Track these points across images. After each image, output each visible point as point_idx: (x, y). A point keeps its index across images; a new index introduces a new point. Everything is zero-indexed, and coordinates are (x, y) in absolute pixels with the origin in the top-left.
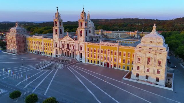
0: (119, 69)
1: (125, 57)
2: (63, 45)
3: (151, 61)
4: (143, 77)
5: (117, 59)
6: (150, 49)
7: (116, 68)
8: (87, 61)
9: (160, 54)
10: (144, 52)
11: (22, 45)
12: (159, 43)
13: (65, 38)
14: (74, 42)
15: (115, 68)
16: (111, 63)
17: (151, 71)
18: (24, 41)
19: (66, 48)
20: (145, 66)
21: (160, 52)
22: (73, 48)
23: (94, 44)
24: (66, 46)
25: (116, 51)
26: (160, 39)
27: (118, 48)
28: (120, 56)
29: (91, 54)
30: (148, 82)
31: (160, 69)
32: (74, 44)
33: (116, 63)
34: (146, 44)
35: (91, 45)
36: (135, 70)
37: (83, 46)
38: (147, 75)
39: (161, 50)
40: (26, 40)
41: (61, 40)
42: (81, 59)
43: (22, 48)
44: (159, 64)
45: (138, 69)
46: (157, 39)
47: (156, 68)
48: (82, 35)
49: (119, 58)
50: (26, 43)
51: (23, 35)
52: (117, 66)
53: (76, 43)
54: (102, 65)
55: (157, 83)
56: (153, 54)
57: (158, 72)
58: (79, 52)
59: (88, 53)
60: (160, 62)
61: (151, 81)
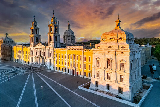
0: (85, 77)
1: (90, 62)
2: (37, 52)
3: (111, 63)
4: (103, 86)
5: (82, 65)
6: (110, 47)
7: (82, 76)
8: (55, 68)
9: (122, 54)
10: (102, 52)
11: (8, 54)
12: (121, 39)
13: (38, 45)
14: (45, 48)
15: (80, 76)
16: (77, 69)
17: (113, 78)
18: (10, 51)
19: (39, 55)
20: (105, 71)
21: (122, 51)
22: (45, 56)
23: (61, 50)
24: (39, 53)
25: (81, 56)
26: (122, 33)
27: (82, 52)
28: (85, 61)
29: (59, 60)
30: (108, 93)
31: (123, 75)
32: (45, 50)
33: (81, 70)
34: (106, 42)
35: (59, 50)
36: (94, 77)
37: (52, 52)
38: (108, 84)
39: (123, 47)
40: (12, 49)
41: (36, 48)
42: (50, 66)
43: (8, 57)
44: (121, 68)
45: (98, 75)
46: (119, 35)
47: (118, 74)
48: (51, 41)
49: (85, 64)
50: (12, 53)
51: (9, 45)
52: (82, 74)
53: (47, 49)
54: (68, 73)
55: (120, 95)
56: (113, 55)
57: (122, 80)
58: (49, 59)
59: (57, 59)
60: (122, 65)
61: (112, 92)
